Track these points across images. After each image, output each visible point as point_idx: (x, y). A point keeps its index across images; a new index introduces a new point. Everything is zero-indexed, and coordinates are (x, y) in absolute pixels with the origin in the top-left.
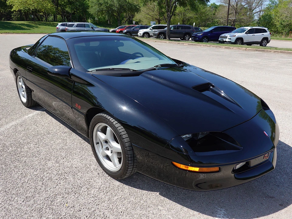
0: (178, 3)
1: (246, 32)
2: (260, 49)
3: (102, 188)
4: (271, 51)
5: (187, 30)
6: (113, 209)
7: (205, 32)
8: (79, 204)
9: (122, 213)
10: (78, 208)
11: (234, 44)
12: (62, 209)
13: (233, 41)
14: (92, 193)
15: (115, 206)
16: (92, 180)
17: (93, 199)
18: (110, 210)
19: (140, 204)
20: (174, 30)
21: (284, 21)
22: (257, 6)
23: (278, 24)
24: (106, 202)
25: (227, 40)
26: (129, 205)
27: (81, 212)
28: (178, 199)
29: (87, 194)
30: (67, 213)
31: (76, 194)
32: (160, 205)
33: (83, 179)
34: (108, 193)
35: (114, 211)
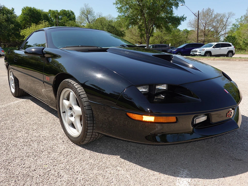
0: (155, 27)
1: (213, 47)
2: (226, 59)
3: (63, 153)
4: (236, 60)
5: (164, 48)
6: (70, 169)
7: (178, 49)
8: (36, 165)
9: (78, 173)
10: (33, 169)
11: (204, 56)
12: (17, 169)
13: (203, 54)
14: (53, 156)
15: (73, 167)
16: (55, 146)
17: (51, 161)
18: (66, 170)
19: (98, 165)
20: (153, 48)
21: (246, 40)
22: (222, 30)
23: (241, 43)
24: (64, 163)
25: (198, 54)
26: (87, 166)
27: (36, 172)
28: (139, 161)
29: (47, 157)
30: (20, 173)
31: (36, 157)
32: (120, 166)
33: (47, 145)
34: (68, 157)
35: (70, 171)
